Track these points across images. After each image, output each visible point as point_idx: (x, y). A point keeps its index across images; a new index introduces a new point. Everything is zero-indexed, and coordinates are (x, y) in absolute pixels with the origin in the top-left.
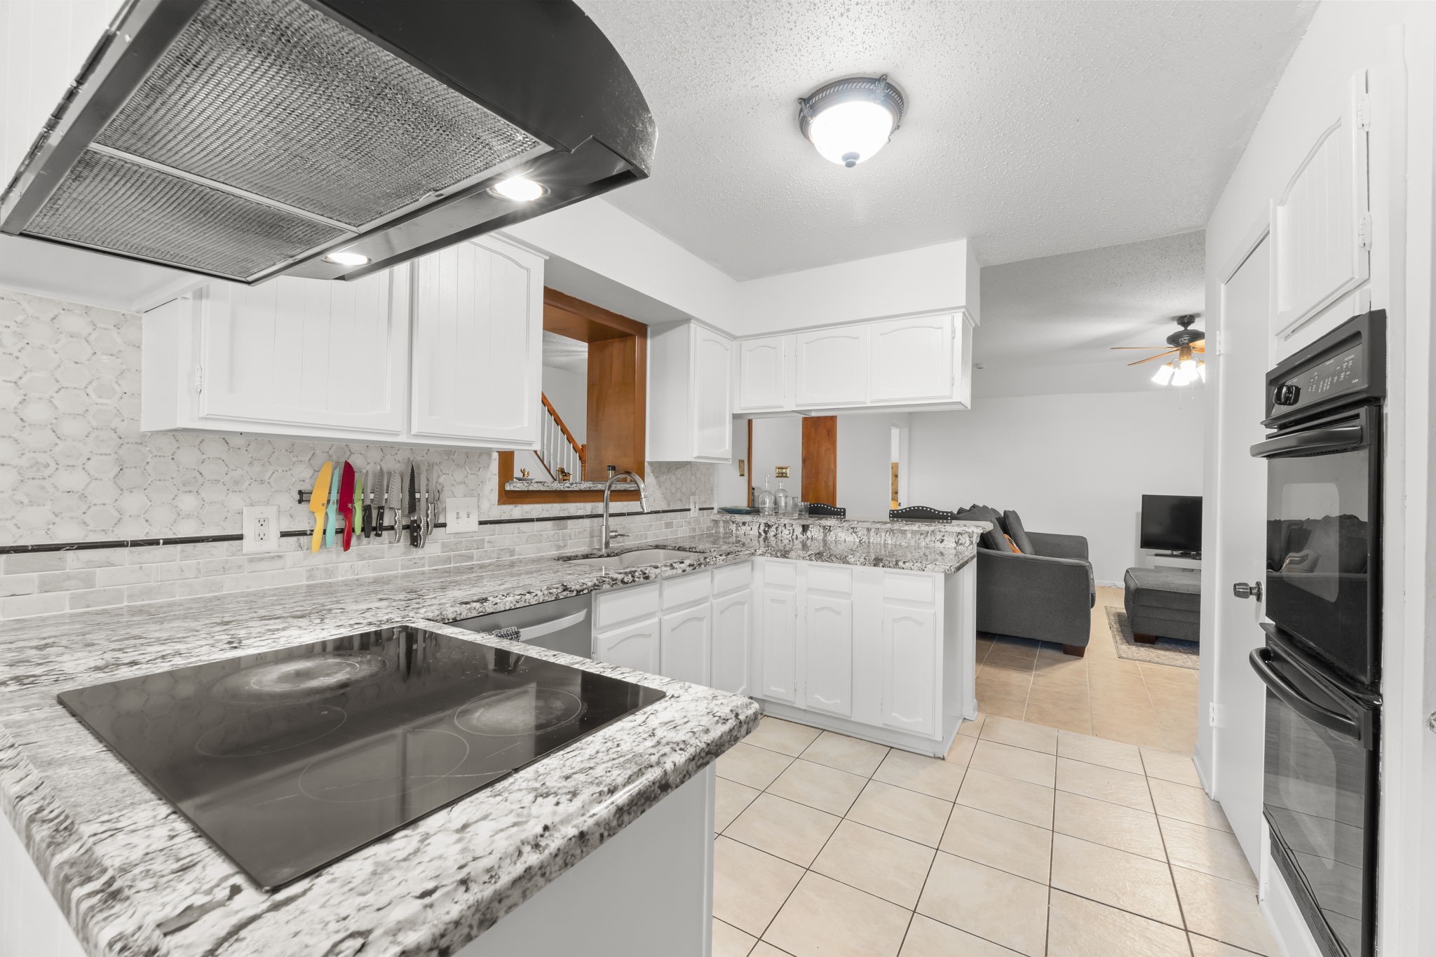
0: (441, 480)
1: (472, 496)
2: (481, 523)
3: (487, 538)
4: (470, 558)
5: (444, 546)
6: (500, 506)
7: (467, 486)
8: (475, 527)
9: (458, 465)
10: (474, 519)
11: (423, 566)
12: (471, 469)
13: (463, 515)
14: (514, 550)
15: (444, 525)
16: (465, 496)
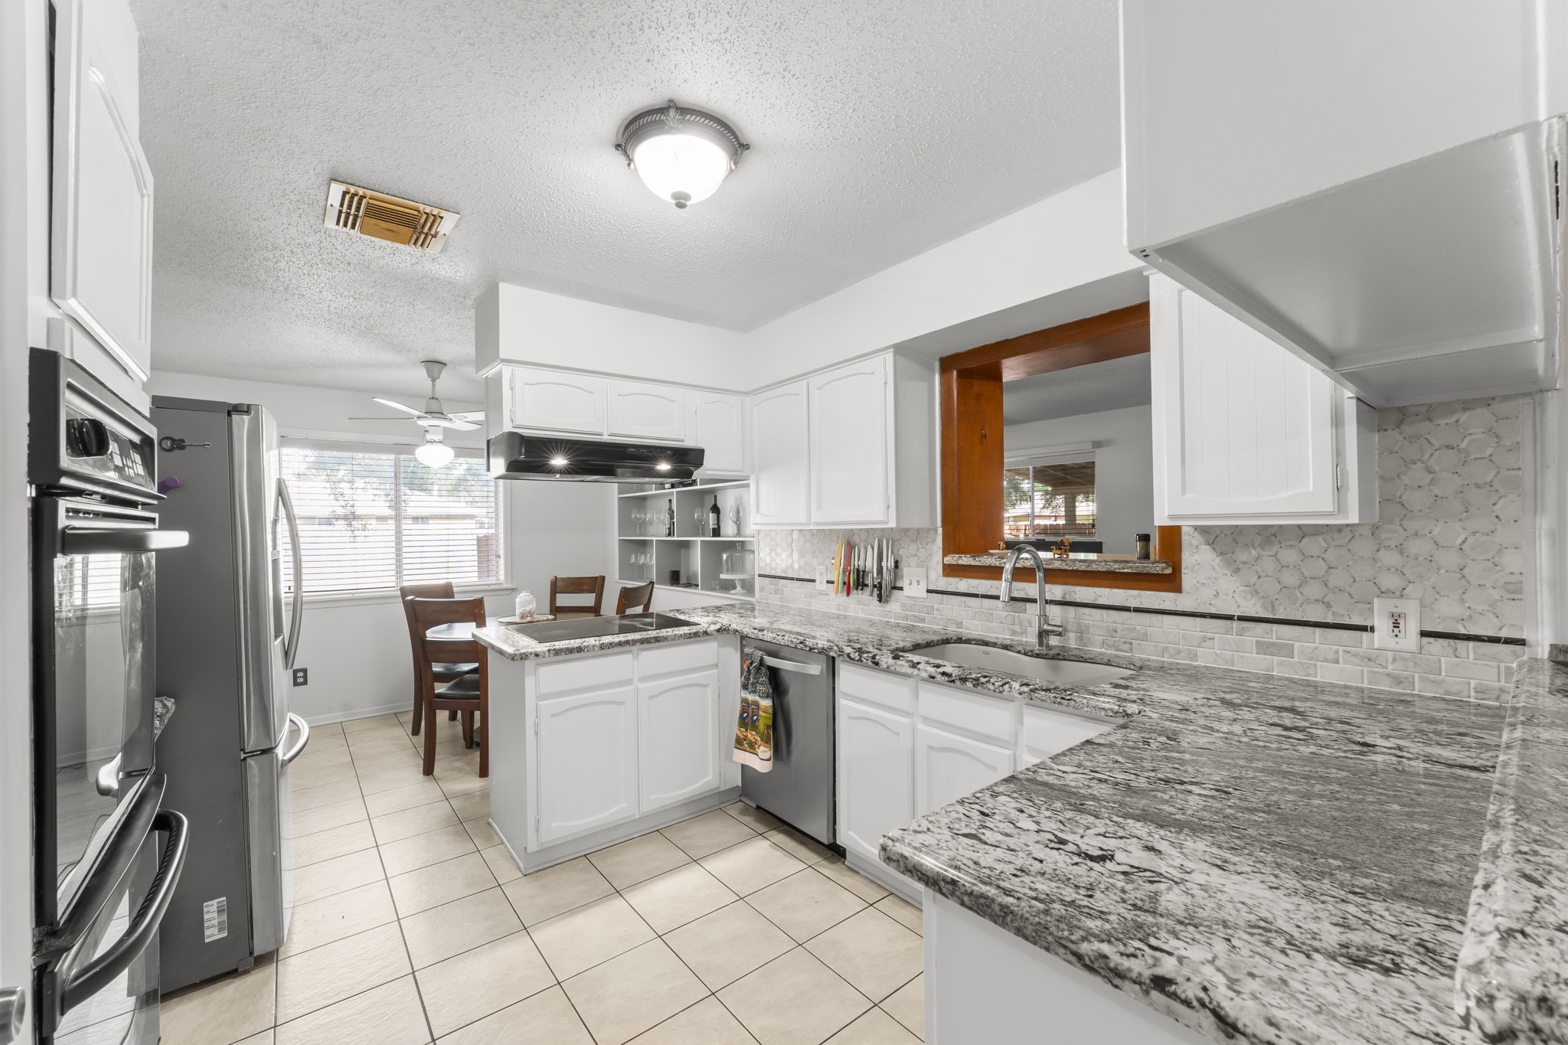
0: (900, 553)
1: (922, 567)
2: (929, 591)
3: (936, 606)
4: (923, 620)
5: (903, 605)
6: (946, 578)
7: (919, 558)
8: (924, 594)
9: (912, 540)
10: (923, 587)
11: (891, 618)
12: (921, 543)
13: (915, 583)
14: (962, 623)
15: (901, 589)
16: (917, 567)
